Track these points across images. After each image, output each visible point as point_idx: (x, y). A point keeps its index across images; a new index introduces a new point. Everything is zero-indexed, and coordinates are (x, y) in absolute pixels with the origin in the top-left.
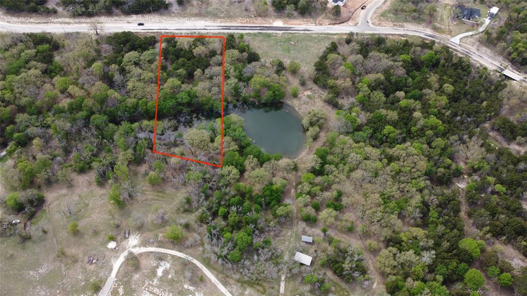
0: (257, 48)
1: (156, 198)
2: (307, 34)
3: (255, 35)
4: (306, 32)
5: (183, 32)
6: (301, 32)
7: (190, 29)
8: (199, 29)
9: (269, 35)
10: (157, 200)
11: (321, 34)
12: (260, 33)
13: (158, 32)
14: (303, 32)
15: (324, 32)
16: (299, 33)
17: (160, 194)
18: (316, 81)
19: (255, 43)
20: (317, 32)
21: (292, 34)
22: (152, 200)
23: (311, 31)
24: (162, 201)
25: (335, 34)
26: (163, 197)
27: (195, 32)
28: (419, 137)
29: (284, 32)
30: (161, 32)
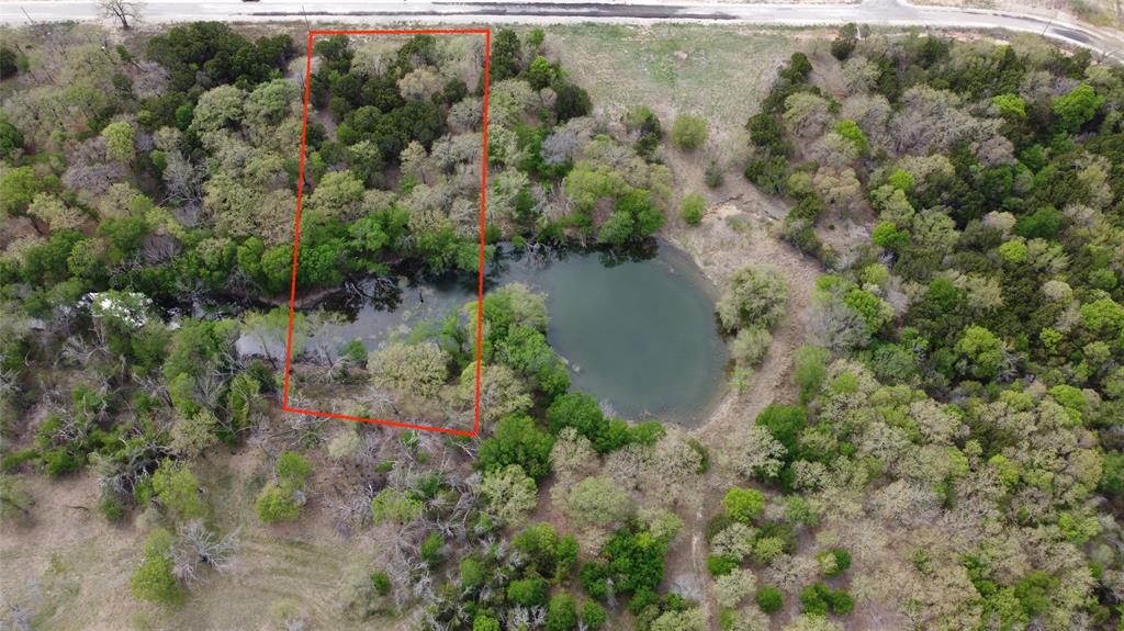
0: (581, 70)
1: (285, 565)
2: (722, 27)
3: (575, 30)
4: (720, 22)
5: (372, 21)
6: (705, 22)
7: (391, 14)
8: (416, 14)
9: (615, 32)
10: (287, 572)
11: (763, 27)
12: (590, 25)
13: (299, 22)
14: (712, 21)
15: (770, 21)
16: (702, 26)
17: (298, 552)
18: (753, 175)
19: (576, 54)
20: (751, 22)
21: (682, 26)
22: (273, 571)
23: (734, 18)
24: (301, 575)
25: (801, 29)
26: (305, 563)
27: (404, 23)
28: (1063, 360)
29: (658, 20)
30: (308, 23)
